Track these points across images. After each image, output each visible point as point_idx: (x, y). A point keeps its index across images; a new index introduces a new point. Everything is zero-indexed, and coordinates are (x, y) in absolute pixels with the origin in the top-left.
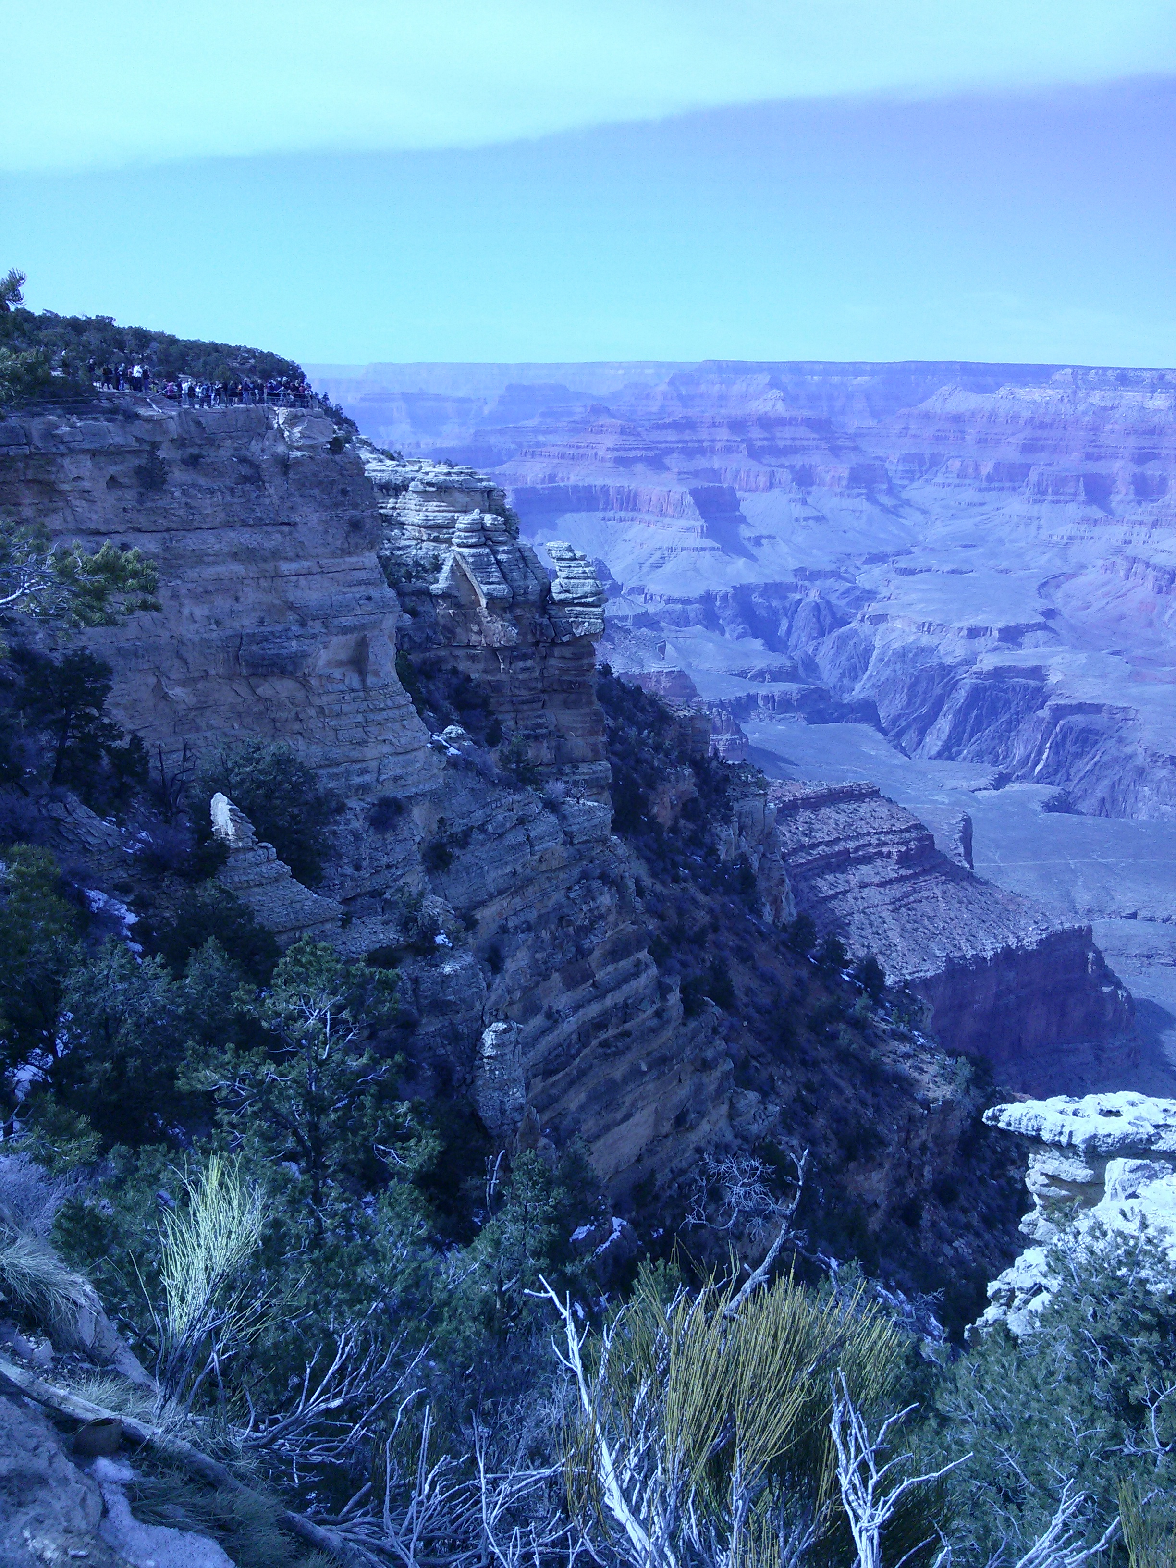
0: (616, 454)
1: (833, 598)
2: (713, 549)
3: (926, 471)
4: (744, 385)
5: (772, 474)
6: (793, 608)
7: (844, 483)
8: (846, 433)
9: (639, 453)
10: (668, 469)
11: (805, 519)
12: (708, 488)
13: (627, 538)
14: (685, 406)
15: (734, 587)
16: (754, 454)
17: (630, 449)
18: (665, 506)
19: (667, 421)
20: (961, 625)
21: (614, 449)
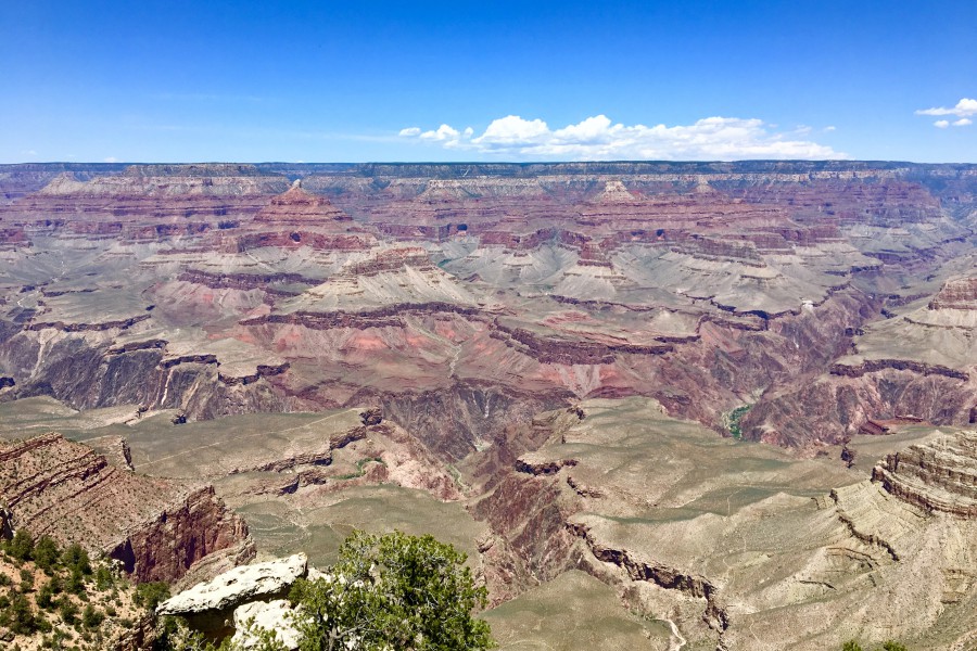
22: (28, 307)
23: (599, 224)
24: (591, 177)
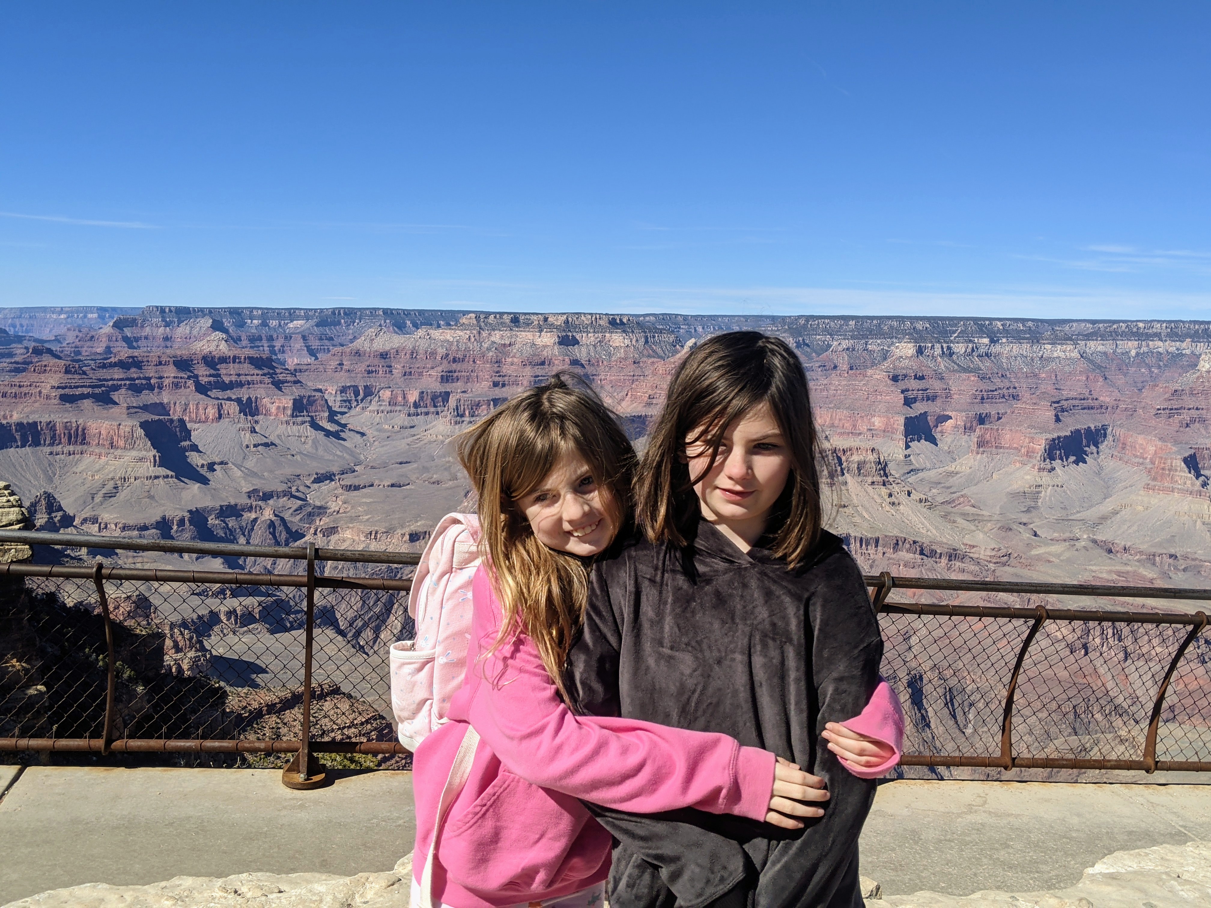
0: (62, 392)
1: (287, 516)
2: (167, 477)
3: (362, 400)
4: (188, 328)
5: (220, 408)
6: (249, 527)
7: (289, 412)
8: (287, 369)
9: (86, 391)
10: (116, 403)
11: (255, 446)
12: (159, 420)
13: (78, 470)
14: (131, 347)
15: (190, 512)
16: (202, 389)
17: (77, 387)
18: (115, 438)
19: (113, 360)
20: (403, 532)
21: (58, 387)
22: (318, 504)
23: (1187, 425)
24: (1172, 347)
